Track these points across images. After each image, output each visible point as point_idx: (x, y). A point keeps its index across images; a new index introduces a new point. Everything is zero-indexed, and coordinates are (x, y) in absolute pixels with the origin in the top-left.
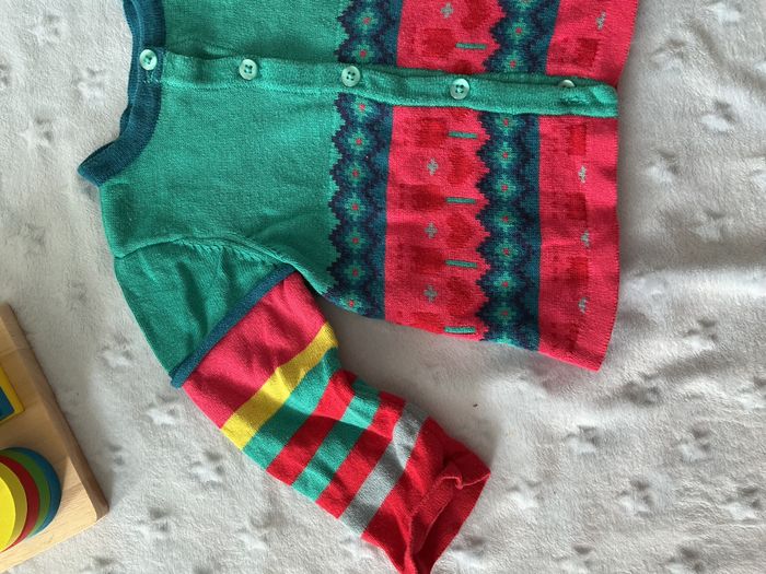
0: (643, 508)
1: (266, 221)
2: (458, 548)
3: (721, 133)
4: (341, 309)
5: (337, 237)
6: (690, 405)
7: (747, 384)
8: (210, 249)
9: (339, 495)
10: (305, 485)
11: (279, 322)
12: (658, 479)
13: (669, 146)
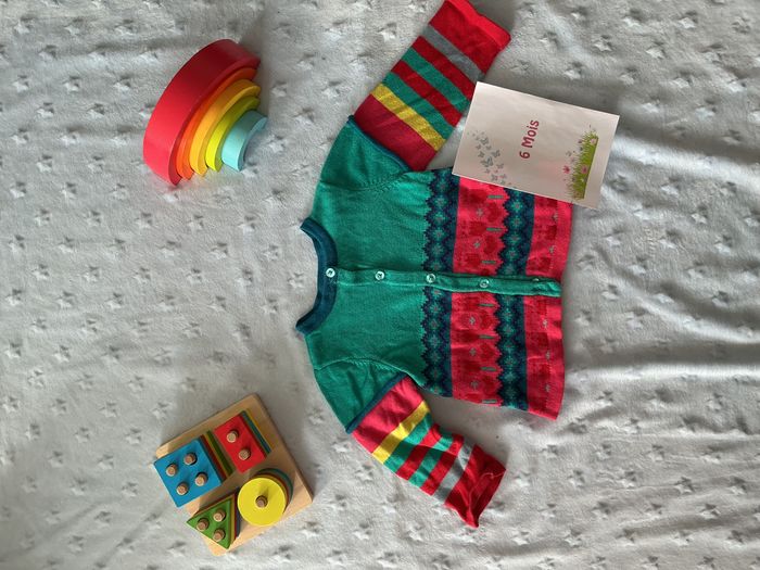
0: (580, 484)
1: (390, 349)
2: (490, 508)
3: (612, 300)
4: (430, 393)
5: (425, 356)
6: (601, 433)
7: (628, 422)
8: (363, 364)
9: (432, 484)
10: (415, 480)
11: (400, 400)
12: (587, 470)
13: (586, 308)
